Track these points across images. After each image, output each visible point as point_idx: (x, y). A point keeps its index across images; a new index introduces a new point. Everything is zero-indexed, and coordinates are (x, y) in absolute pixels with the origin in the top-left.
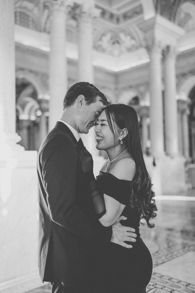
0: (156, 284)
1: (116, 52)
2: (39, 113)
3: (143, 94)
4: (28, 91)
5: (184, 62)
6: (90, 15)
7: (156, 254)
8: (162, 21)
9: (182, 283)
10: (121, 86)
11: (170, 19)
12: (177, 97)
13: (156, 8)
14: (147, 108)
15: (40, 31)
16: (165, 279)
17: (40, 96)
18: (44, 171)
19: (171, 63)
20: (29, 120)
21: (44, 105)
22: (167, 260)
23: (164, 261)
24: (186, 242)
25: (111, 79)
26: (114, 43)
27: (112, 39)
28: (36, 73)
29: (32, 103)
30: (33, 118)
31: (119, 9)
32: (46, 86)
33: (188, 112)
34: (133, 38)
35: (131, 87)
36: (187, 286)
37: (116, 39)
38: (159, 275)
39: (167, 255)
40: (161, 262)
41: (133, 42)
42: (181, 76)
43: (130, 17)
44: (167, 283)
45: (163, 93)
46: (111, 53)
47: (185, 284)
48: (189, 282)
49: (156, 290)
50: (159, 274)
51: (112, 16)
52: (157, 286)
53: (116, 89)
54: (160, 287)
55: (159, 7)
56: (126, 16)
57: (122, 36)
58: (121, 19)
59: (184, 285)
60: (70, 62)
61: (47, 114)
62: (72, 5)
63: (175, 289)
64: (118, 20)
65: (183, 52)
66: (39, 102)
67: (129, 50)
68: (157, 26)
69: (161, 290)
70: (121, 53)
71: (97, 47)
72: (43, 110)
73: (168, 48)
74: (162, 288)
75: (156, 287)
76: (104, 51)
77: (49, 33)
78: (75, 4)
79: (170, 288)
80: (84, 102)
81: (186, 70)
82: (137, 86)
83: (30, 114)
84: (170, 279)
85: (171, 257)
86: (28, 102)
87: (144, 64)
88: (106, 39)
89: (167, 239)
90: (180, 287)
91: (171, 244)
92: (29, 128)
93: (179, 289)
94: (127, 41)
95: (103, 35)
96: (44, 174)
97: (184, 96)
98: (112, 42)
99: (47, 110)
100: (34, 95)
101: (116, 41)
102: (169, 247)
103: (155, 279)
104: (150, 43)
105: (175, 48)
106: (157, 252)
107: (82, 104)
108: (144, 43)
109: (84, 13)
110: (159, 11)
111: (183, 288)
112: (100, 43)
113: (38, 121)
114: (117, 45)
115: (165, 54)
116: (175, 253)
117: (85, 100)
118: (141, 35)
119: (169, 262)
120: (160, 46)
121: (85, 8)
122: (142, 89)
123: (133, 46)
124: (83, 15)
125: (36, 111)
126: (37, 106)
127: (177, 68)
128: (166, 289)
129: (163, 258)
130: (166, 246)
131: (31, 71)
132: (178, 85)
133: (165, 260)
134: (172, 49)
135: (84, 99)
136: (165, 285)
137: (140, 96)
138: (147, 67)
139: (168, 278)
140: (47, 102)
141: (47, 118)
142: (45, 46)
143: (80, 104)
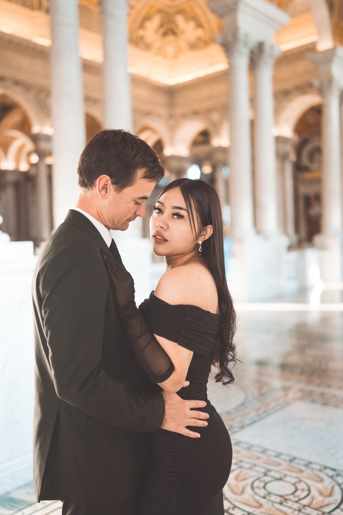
0: (241, 461)
1: (170, 50)
2: (35, 159)
3: (217, 126)
4: (14, 118)
5: (287, 71)
7: (242, 408)
9: (283, 457)
10: (178, 111)
12: (276, 132)
14: (224, 150)
15: (32, 8)
16: (256, 451)
17: (36, 129)
18: (46, 308)
19: (266, 74)
20: (16, 172)
21: (43, 145)
22: (259, 418)
23: (254, 420)
24: (288, 384)
25: (161, 99)
26: (165, 34)
27: (161, 25)
28: (26, 87)
29: (20, 141)
30: (24, 167)
32: (45, 110)
33: (293, 157)
34: (199, 25)
35: (196, 114)
36: (291, 461)
37: (170, 26)
38: (246, 446)
39: (258, 410)
40: (247, 422)
41: (200, 32)
42: (282, 95)
44: (258, 458)
45: (253, 123)
46: (161, 52)
47: (288, 458)
48: (294, 454)
49: (241, 472)
50: (246, 443)
52: (243, 464)
53: (171, 116)
54: (247, 466)
57: (180, 20)
59: (285, 460)
60: (88, 67)
61: (49, 160)
63: (271, 467)
65: (285, 52)
66: (35, 139)
67: (193, 46)
68: (241, 7)
69: (249, 471)
70: (178, 53)
71: (136, 41)
72: (42, 154)
73: (260, 46)
74: (250, 468)
75: (240, 467)
76: (148, 47)
77: (48, 11)
79: (264, 467)
80: (111, 187)
81: (289, 85)
82: (208, 112)
83: (17, 160)
84: (264, 451)
85: (265, 412)
86: (14, 139)
87: (218, 72)
88: (153, 25)
89: (258, 381)
90: (279, 465)
91: (265, 390)
92: (17, 186)
93: (278, 469)
94: (189, 31)
95: (147, 18)
96: (45, 313)
97: (287, 130)
98: (162, 31)
99: (50, 154)
100: (24, 126)
101: (169, 30)
102: (262, 395)
103: (238, 452)
104: (230, 38)
105: (272, 47)
106: (242, 404)
107: (108, 190)
108: (218, 37)
111: (285, 465)
112: (141, 32)
113: (33, 171)
114: (170, 38)
115: (255, 58)
116: (272, 405)
117: (113, 183)
118: (213, 20)
119: (262, 422)
120: (246, 44)
122: (215, 116)
123: (199, 39)
125: (29, 154)
126: (30, 146)
127: (275, 80)
128: (257, 468)
129: (253, 414)
130: (256, 393)
131: (17, 83)
132: (278, 110)
133: (256, 419)
134: (267, 49)
135: (110, 182)
136: (256, 462)
137: (211, 130)
138: (225, 77)
139: (259, 450)
140: (48, 138)
141: (50, 167)
142: (41, 36)
143: (103, 192)
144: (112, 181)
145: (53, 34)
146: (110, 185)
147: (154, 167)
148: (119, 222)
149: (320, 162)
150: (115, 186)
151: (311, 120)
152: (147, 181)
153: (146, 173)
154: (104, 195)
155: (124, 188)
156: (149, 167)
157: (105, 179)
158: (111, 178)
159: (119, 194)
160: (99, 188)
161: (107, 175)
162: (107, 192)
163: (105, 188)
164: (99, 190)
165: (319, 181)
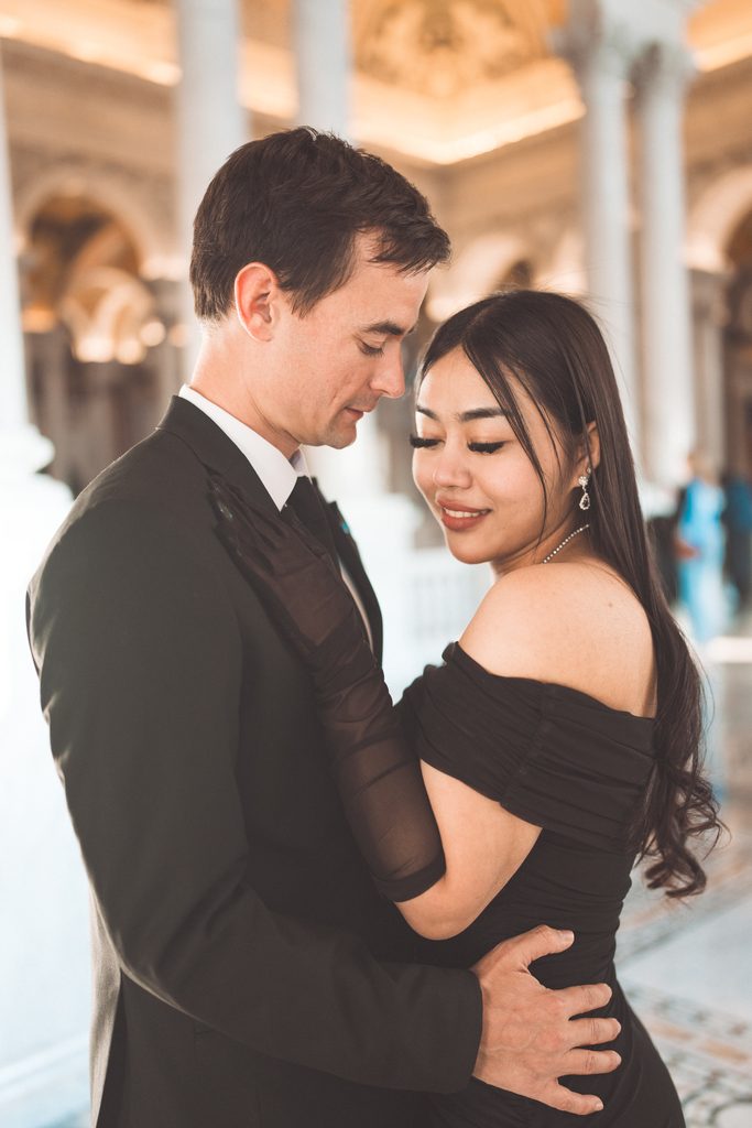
1: (442, 82)
2: (154, 333)
4: (104, 246)
10: (462, 219)
17: (153, 267)
19: (667, 118)
20: (114, 364)
29: (119, 295)
30: (130, 353)
34: (508, 22)
35: (501, 221)
45: (636, 239)
46: (424, 88)
57: (465, 14)
65: (707, 76)
66: (153, 289)
67: (498, 70)
70: (460, 86)
71: (369, 65)
73: (653, 52)
76: (394, 77)
80: (280, 303)
81: (713, 148)
82: (528, 218)
86: (104, 293)
92: (118, 392)
94: (484, 35)
95: (392, 12)
97: (708, 254)
100: (128, 262)
101: (440, 37)
104: (581, 33)
105: (679, 53)
107: (272, 313)
113: (151, 362)
115: (640, 82)
117: (283, 286)
122: (544, 227)
123: (510, 55)
125: (141, 324)
126: (141, 303)
131: (112, 167)
134: (668, 61)
135: (272, 288)
137: (536, 258)
143: (257, 320)
144: (278, 278)
146: (276, 297)
147: (412, 223)
148: (316, 417)
150: (289, 294)
152: (392, 272)
154: (261, 327)
155: (319, 298)
156: (392, 225)
157: (255, 278)
158: (275, 268)
159: (304, 322)
160: (241, 306)
161: (260, 261)
162: (269, 320)
163: (259, 304)
164: (244, 314)
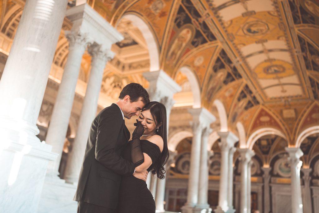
6: (106, 55)
8: (164, 76)
11: (171, 76)
13: (161, 65)
26: (115, 87)
27: (114, 82)
31: (126, 59)
43: (135, 68)
46: (111, 95)
51: (118, 63)
55: (163, 64)
56: (131, 66)
58: (127, 68)
62: (92, 43)
64: (123, 67)
68: (159, 78)
73: (166, 98)
78: (95, 43)
80: (129, 100)
88: (109, 81)
98: (113, 85)
104: (152, 91)
105: (171, 100)
109: (101, 52)
110: (163, 67)
114: (117, 89)
117: (130, 99)
121: (103, 49)
124: (100, 53)
134: (169, 101)
135: (129, 98)
142: (58, 78)
143: (126, 101)
145: (64, 78)
149: (188, 169)
151: (185, 145)
153: (142, 99)
157: (128, 97)
158: (130, 97)
159: (131, 103)
164: (124, 100)
165: (187, 180)
